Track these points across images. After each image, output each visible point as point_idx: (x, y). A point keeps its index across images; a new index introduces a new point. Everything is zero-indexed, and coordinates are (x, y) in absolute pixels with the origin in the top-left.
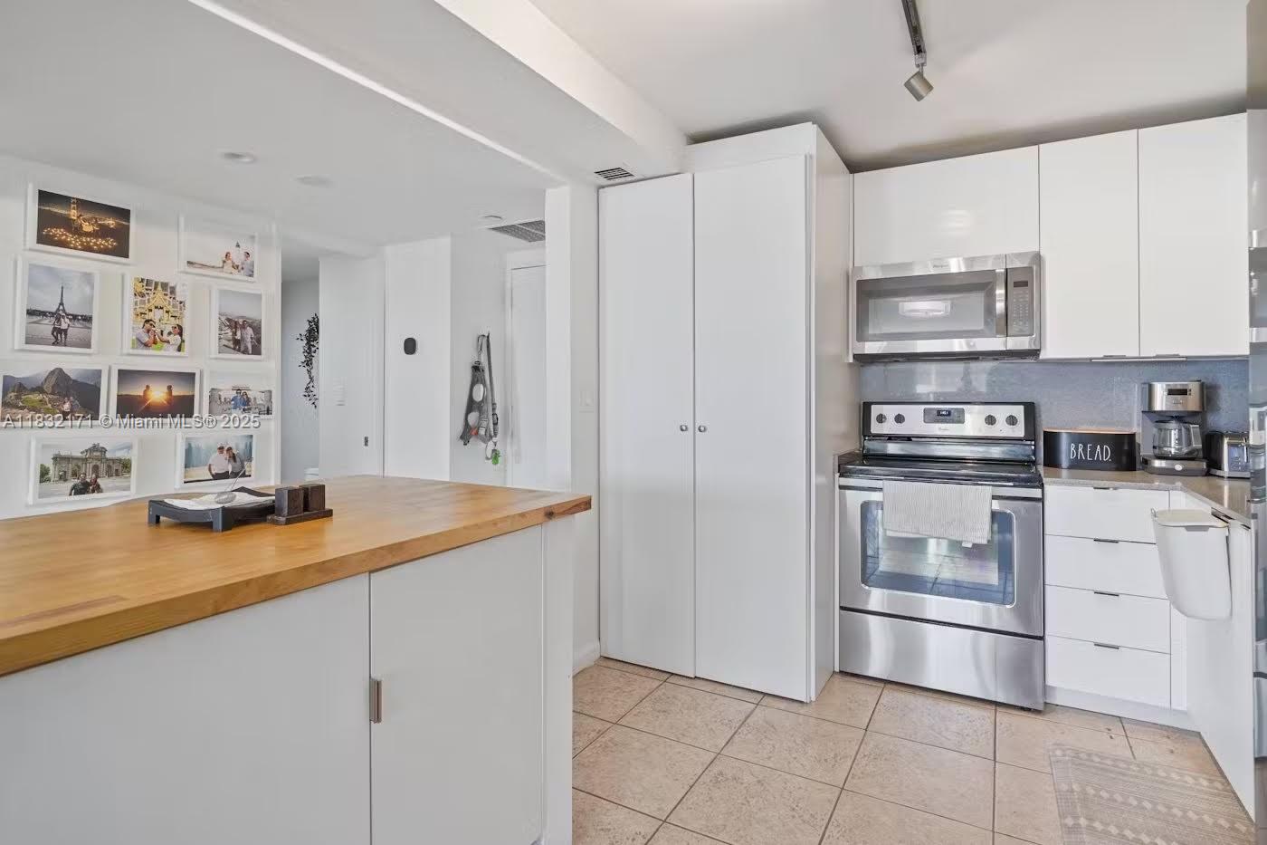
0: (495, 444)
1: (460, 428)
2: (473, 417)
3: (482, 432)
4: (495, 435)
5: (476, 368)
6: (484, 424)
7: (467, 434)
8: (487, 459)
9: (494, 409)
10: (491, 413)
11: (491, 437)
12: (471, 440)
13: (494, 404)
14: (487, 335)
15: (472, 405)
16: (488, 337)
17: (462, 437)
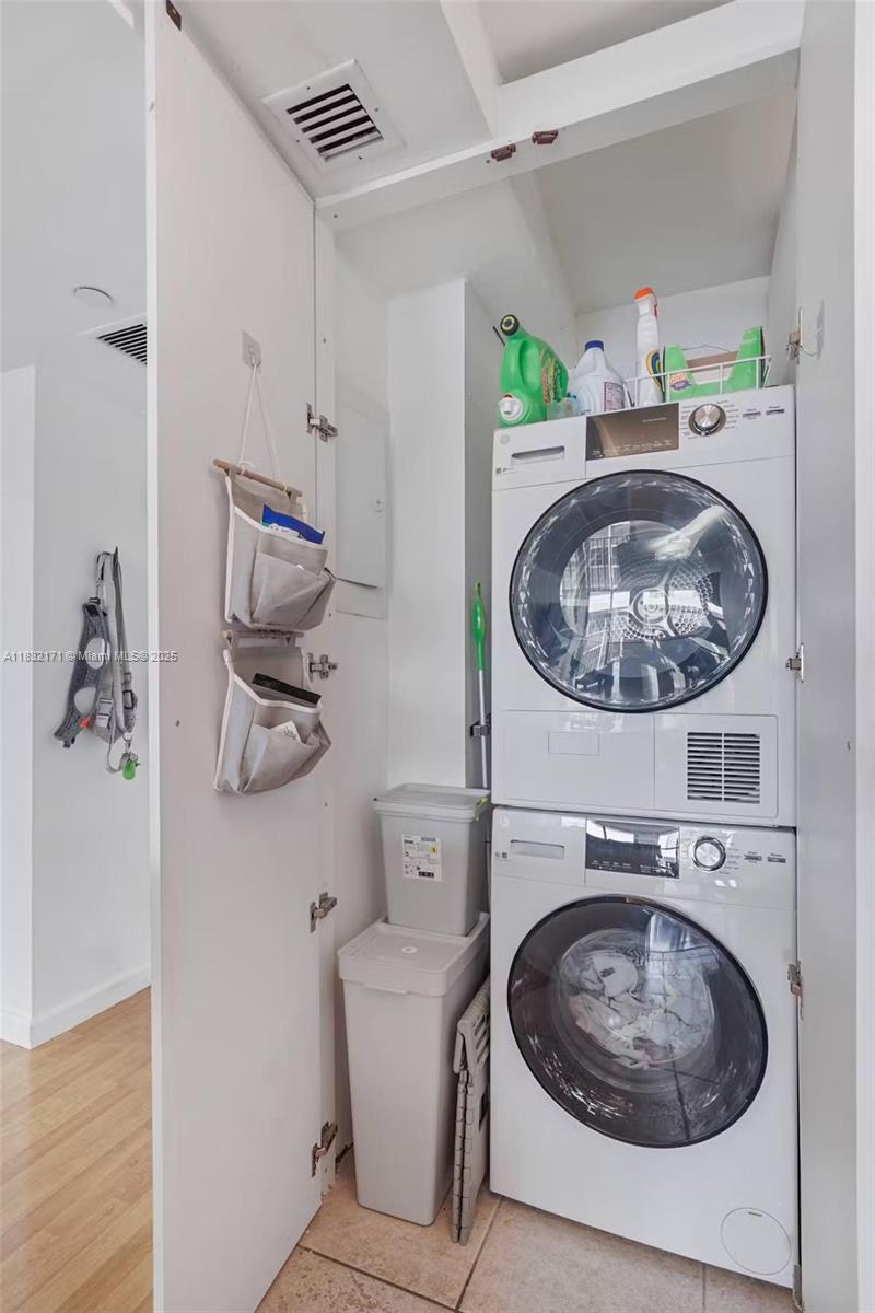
0: (129, 743)
1: (57, 715)
2: (85, 698)
3: (102, 723)
4: (129, 726)
5: (92, 610)
6: (106, 708)
7: (70, 728)
8: (113, 771)
9: (126, 683)
10: (119, 690)
11: (120, 732)
12: (78, 737)
13: (126, 674)
14: (113, 552)
15: (82, 675)
16: (115, 556)
17: (59, 734)
